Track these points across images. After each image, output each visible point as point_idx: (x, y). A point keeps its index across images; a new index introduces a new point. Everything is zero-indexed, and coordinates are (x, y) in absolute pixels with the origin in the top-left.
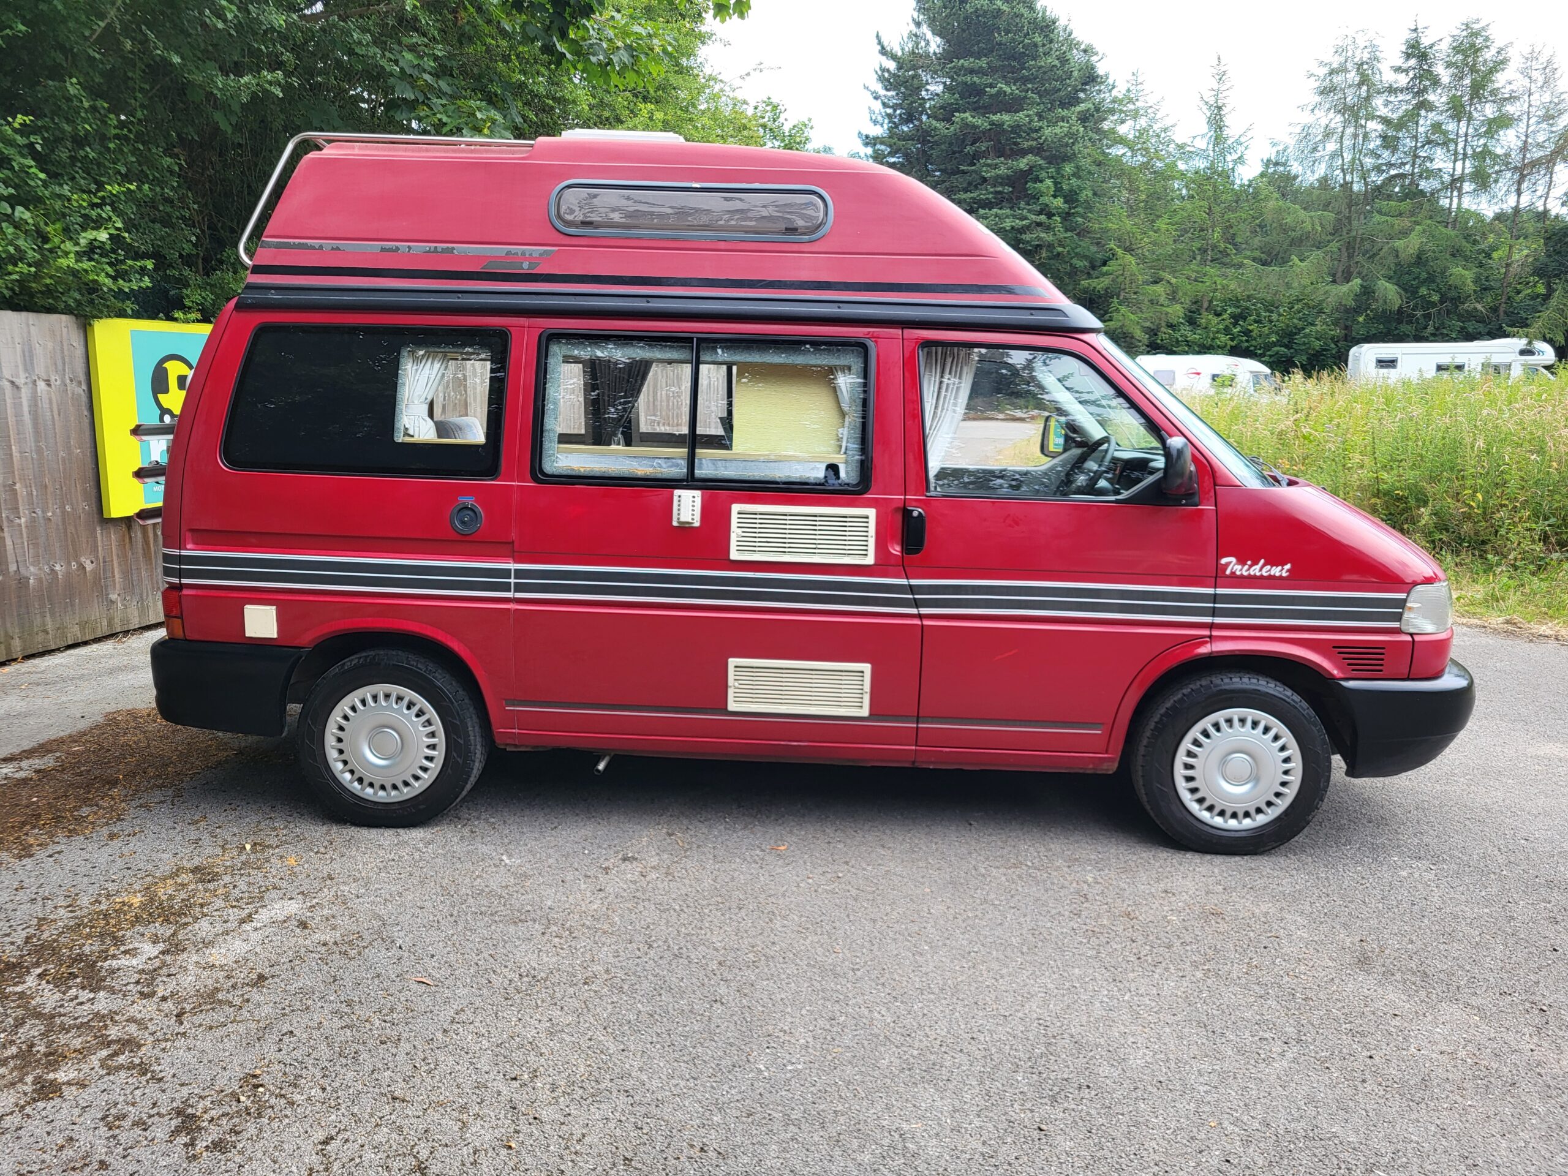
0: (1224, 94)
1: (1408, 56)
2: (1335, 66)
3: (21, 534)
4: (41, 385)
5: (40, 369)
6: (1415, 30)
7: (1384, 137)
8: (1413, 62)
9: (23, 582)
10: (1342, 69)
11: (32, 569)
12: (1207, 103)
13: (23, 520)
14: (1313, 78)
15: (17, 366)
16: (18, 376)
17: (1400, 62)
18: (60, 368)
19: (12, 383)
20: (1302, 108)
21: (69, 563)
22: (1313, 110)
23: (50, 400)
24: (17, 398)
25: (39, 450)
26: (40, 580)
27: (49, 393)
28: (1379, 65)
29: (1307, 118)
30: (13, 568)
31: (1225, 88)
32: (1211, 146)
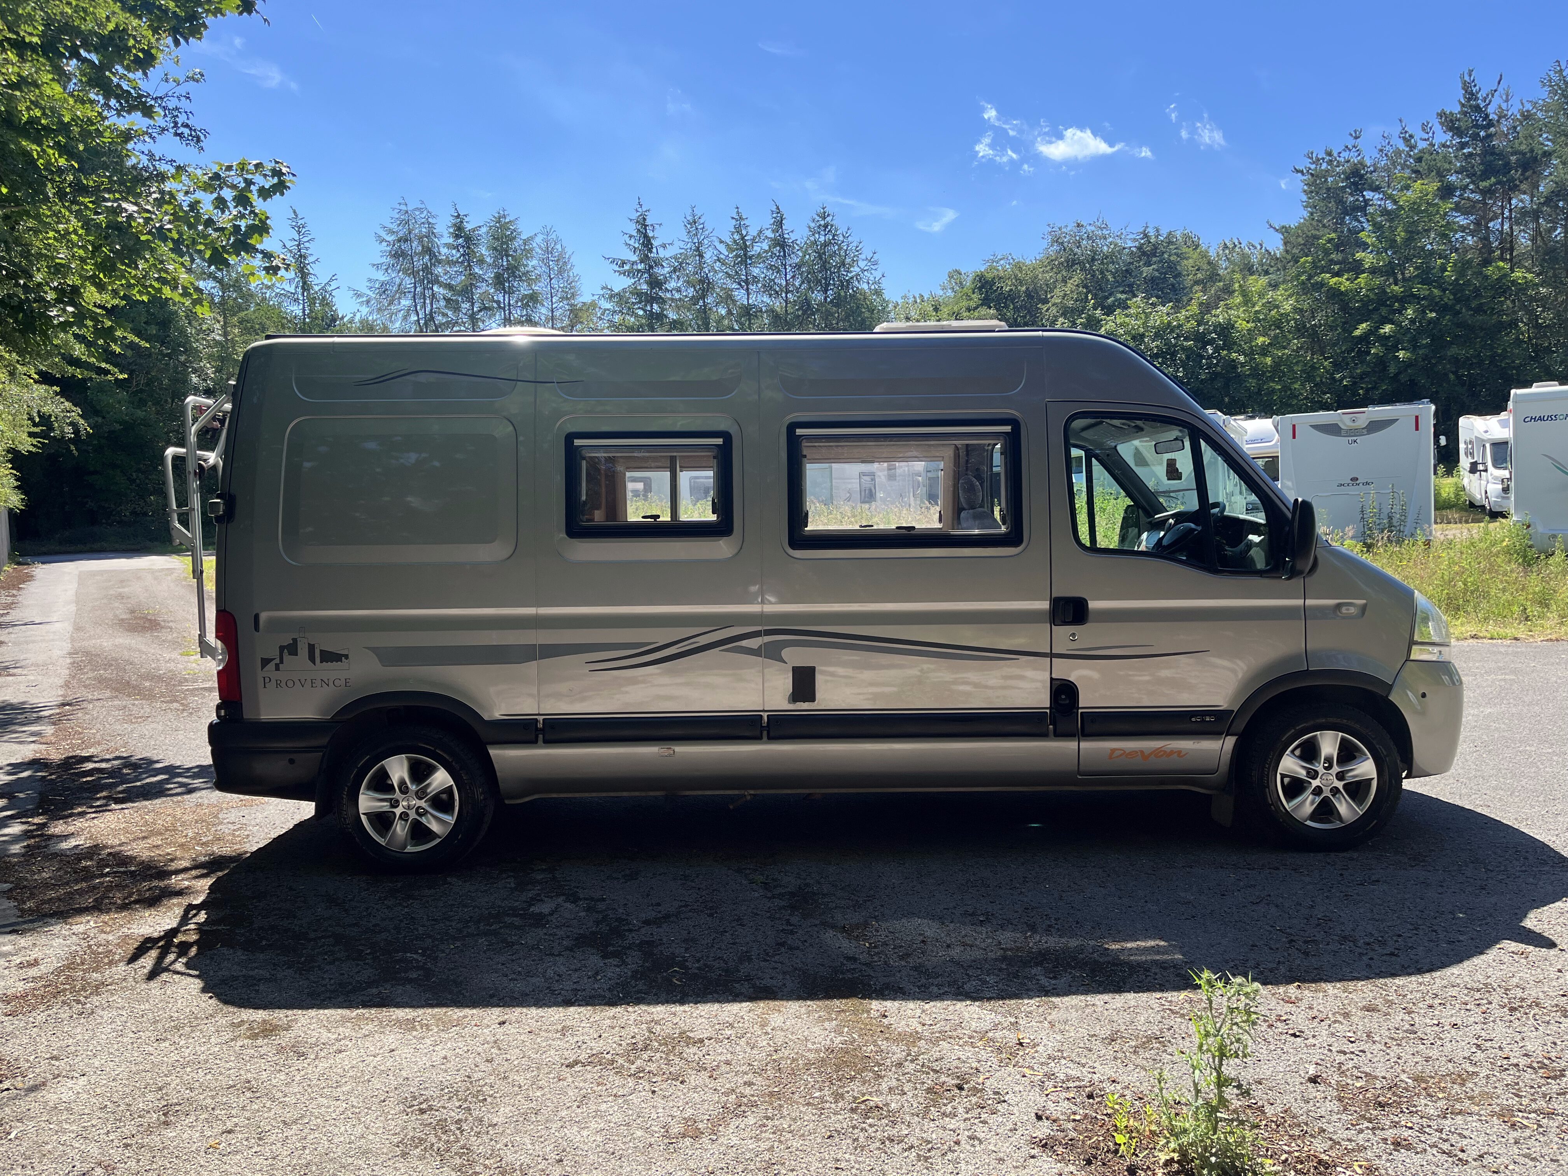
0: (307, 245)
1: (457, 237)
2: (401, 234)
6: (458, 216)
7: (448, 301)
8: (460, 241)
10: (405, 240)
12: (291, 251)
14: (385, 244)
17: (451, 240)
20: (377, 266)
22: (387, 270)
28: (436, 240)
29: (381, 276)
31: (305, 239)
32: (300, 290)
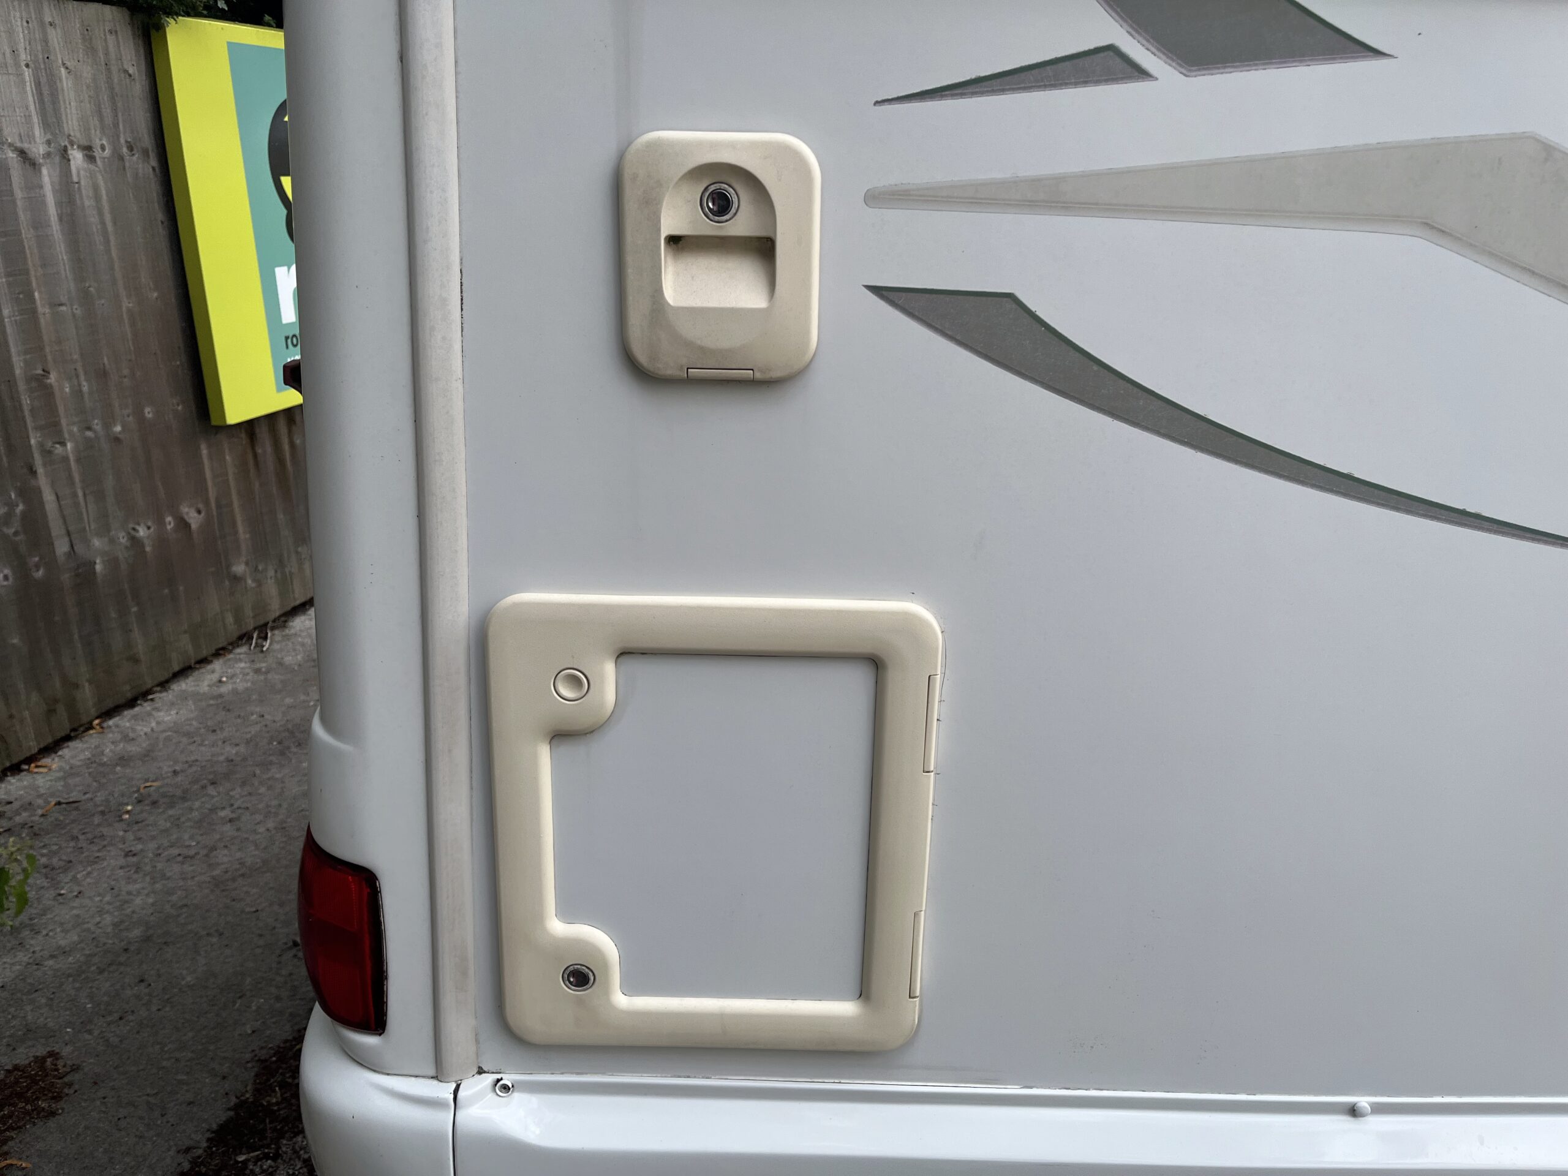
3: (70, 477)
4: (77, 157)
5: (72, 124)
9: (84, 573)
11: (97, 543)
13: (69, 445)
15: (28, 117)
16: (31, 138)
18: (109, 120)
19: (22, 153)
21: (161, 522)
23: (96, 188)
24: (33, 187)
25: (86, 298)
26: (113, 563)
27: (92, 176)
30: (61, 547)
